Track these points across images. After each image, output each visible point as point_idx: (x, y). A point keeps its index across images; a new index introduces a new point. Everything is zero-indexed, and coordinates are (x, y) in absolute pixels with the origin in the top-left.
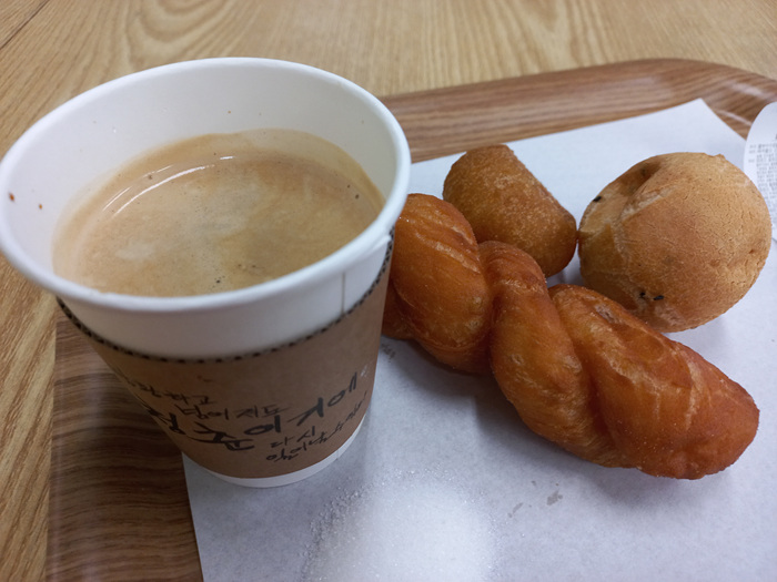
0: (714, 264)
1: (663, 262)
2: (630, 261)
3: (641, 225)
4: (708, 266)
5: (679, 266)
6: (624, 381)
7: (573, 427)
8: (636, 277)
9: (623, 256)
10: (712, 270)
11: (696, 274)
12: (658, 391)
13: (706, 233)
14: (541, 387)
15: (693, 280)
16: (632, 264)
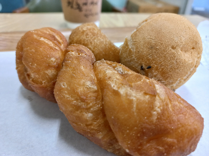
0: (173, 48)
1: (148, 48)
2: (135, 51)
3: (138, 34)
4: (170, 48)
5: (156, 49)
6: (116, 93)
7: (91, 125)
8: (138, 58)
9: (132, 50)
10: (173, 51)
11: (165, 53)
12: (135, 97)
13: (168, 33)
14: (73, 99)
15: (164, 56)
16: (135, 52)
